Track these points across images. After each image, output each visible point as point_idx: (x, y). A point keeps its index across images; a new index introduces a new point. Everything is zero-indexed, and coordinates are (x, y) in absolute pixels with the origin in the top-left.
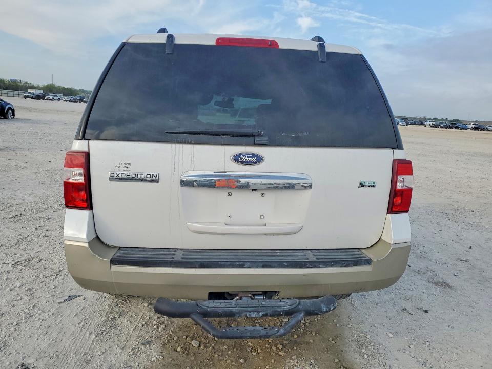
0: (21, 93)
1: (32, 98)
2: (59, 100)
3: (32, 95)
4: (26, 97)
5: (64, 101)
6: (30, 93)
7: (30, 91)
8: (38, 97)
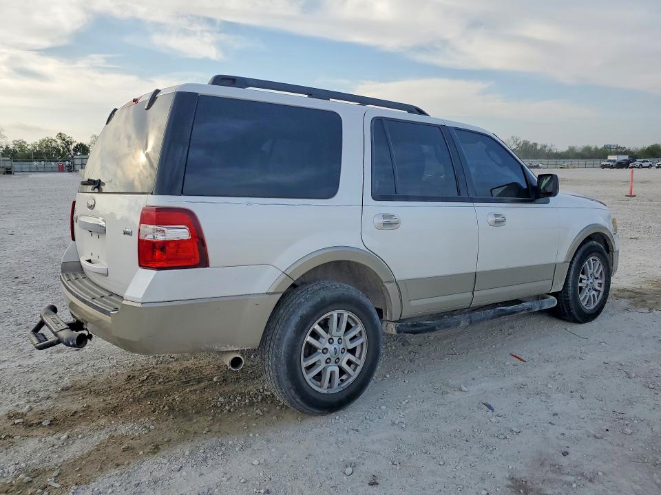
0: (597, 161)
1: (612, 167)
2: (650, 166)
3: (611, 164)
4: (603, 167)
5: (657, 167)
6: (610, 161)
7: (610, 158)
8: (620, 165)
